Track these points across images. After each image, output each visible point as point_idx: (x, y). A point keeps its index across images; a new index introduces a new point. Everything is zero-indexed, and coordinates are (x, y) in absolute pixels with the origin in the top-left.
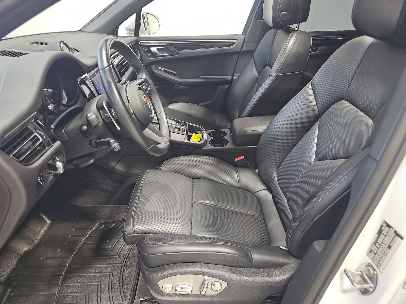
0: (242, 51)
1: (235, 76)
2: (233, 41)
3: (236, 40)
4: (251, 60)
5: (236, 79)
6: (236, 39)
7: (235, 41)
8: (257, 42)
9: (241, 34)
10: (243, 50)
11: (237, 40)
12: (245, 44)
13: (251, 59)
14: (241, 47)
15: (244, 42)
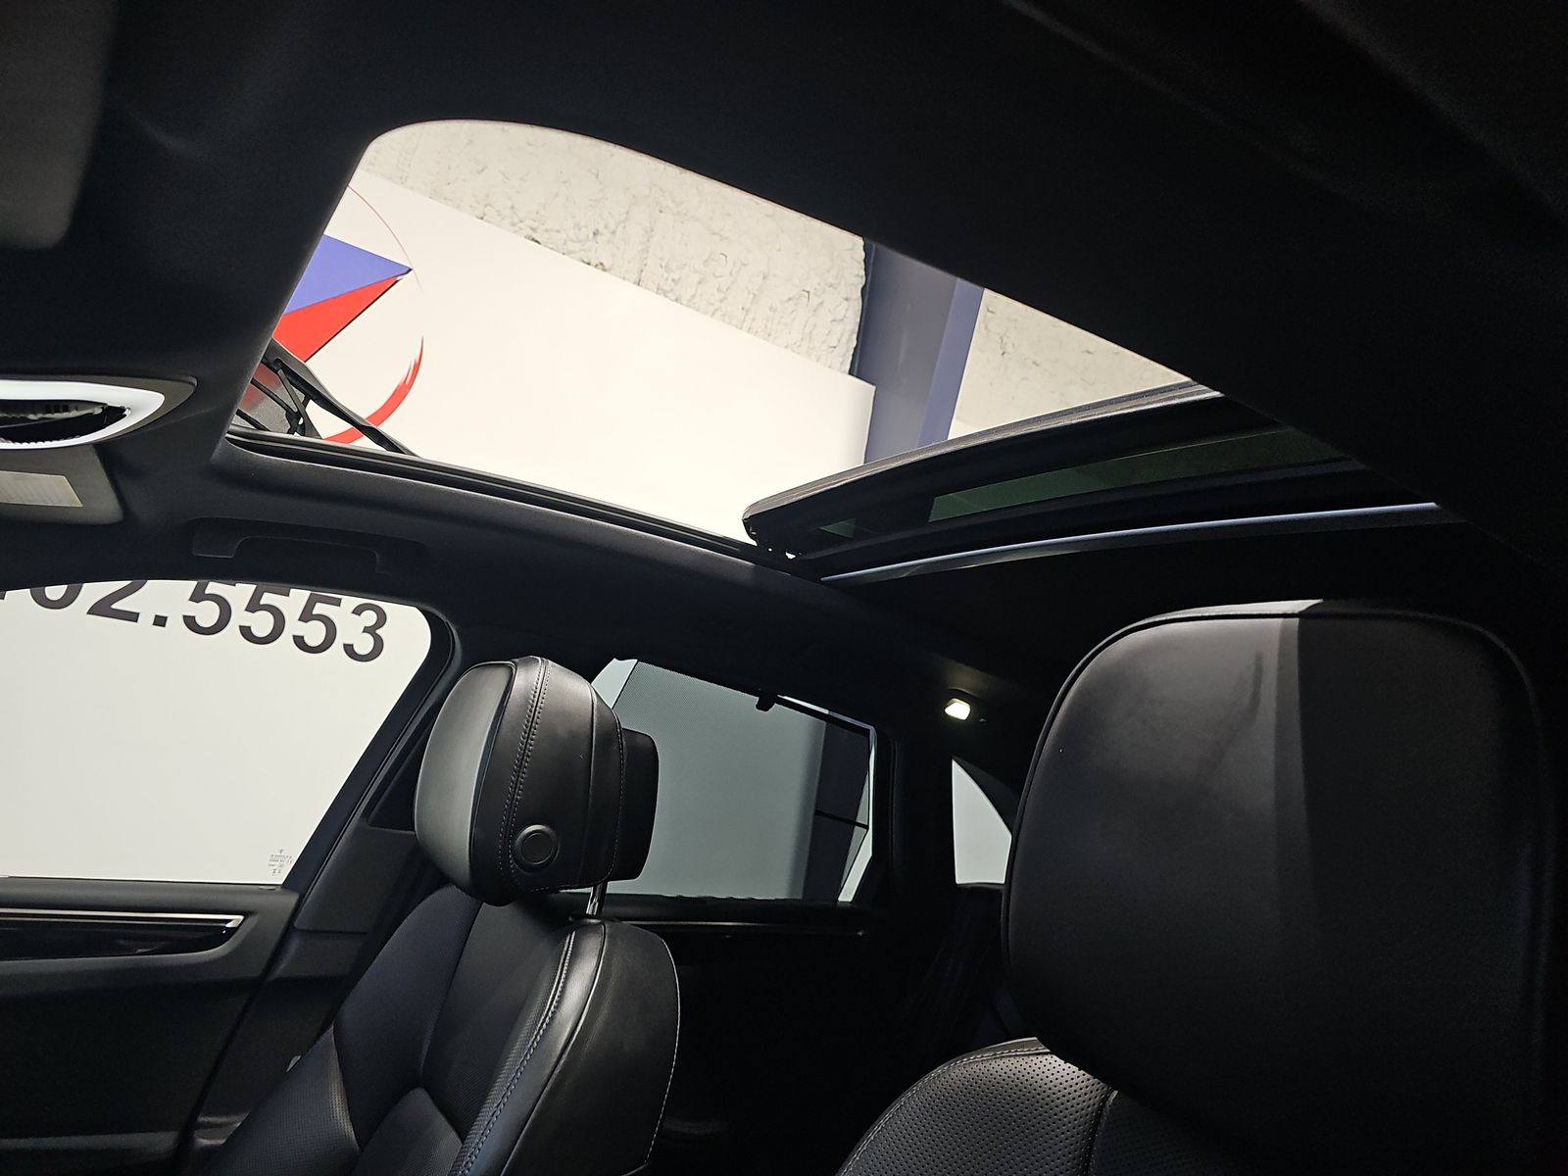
0: (271, 978)
1: (209, 1125)
2: (229, 921)
3: (241, 918)
4: (323, 1039)
5: (210, 1151)
6: (246, 914)
7: (235, 920)
8: (365, 933)
9: (281, 882)
10: (281, 969)
11: (249, 920)
12: (294, 945)
13: (319, 1036)
14: (267, 955)
15: (289, 929)
